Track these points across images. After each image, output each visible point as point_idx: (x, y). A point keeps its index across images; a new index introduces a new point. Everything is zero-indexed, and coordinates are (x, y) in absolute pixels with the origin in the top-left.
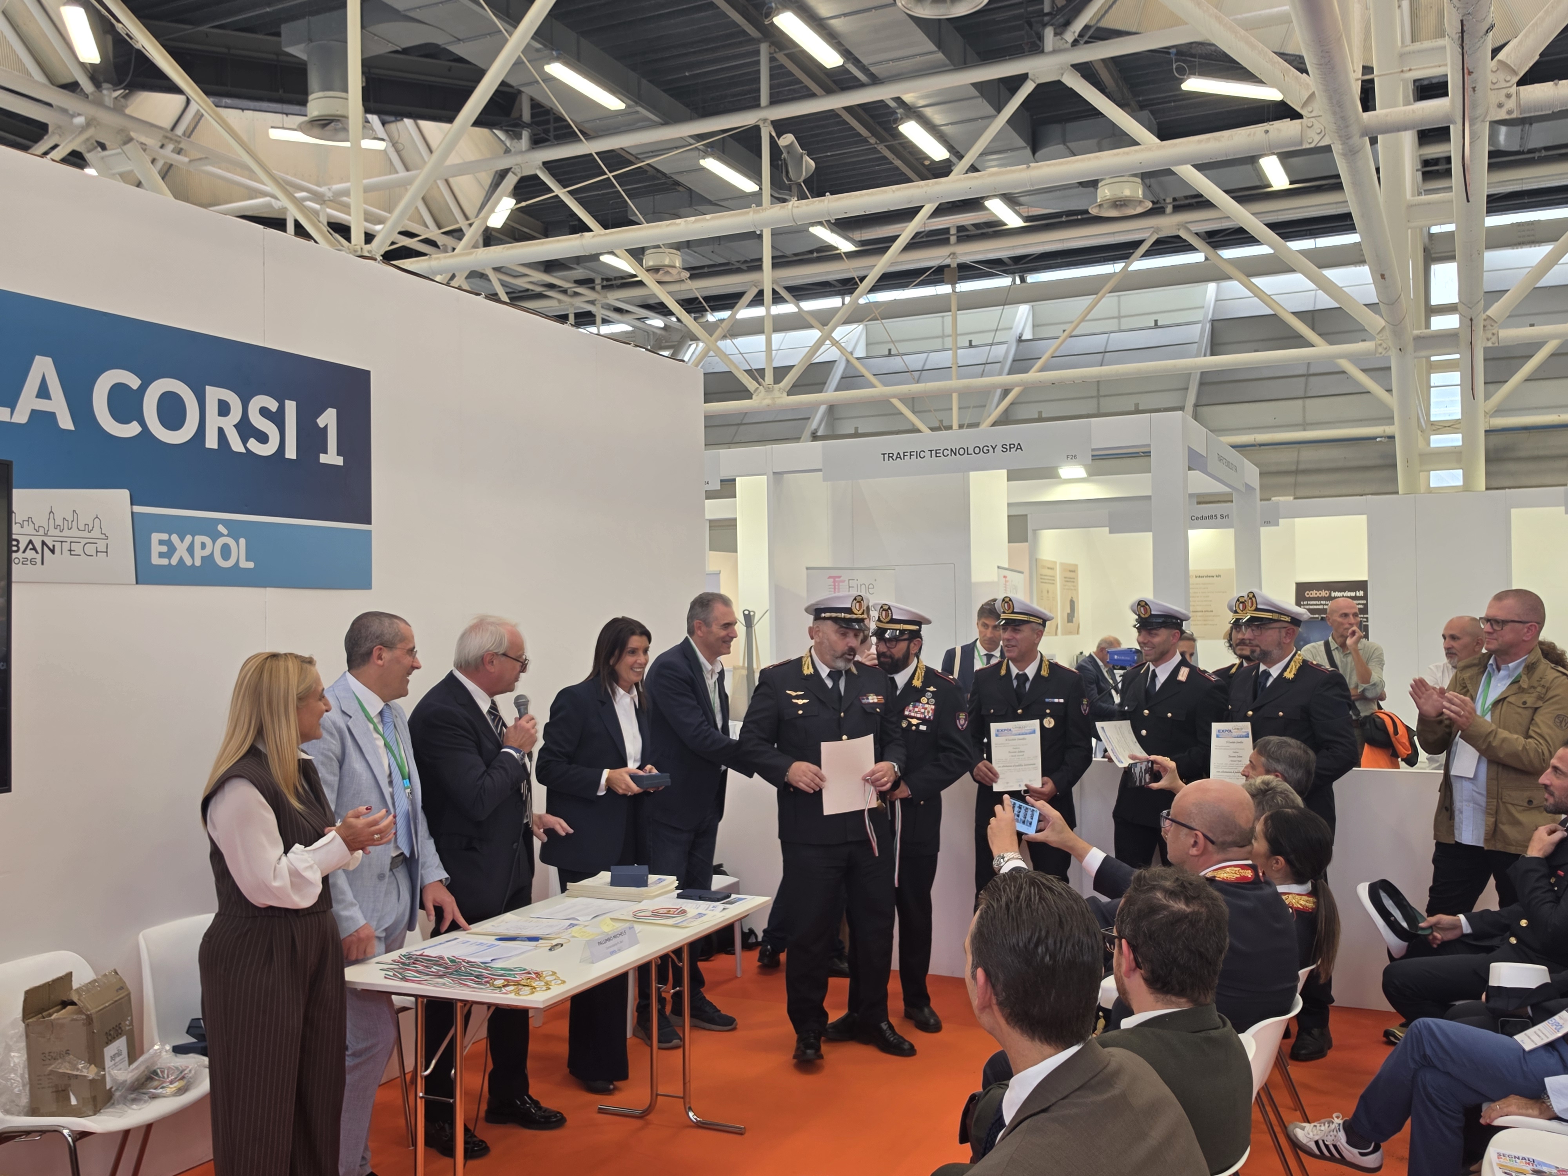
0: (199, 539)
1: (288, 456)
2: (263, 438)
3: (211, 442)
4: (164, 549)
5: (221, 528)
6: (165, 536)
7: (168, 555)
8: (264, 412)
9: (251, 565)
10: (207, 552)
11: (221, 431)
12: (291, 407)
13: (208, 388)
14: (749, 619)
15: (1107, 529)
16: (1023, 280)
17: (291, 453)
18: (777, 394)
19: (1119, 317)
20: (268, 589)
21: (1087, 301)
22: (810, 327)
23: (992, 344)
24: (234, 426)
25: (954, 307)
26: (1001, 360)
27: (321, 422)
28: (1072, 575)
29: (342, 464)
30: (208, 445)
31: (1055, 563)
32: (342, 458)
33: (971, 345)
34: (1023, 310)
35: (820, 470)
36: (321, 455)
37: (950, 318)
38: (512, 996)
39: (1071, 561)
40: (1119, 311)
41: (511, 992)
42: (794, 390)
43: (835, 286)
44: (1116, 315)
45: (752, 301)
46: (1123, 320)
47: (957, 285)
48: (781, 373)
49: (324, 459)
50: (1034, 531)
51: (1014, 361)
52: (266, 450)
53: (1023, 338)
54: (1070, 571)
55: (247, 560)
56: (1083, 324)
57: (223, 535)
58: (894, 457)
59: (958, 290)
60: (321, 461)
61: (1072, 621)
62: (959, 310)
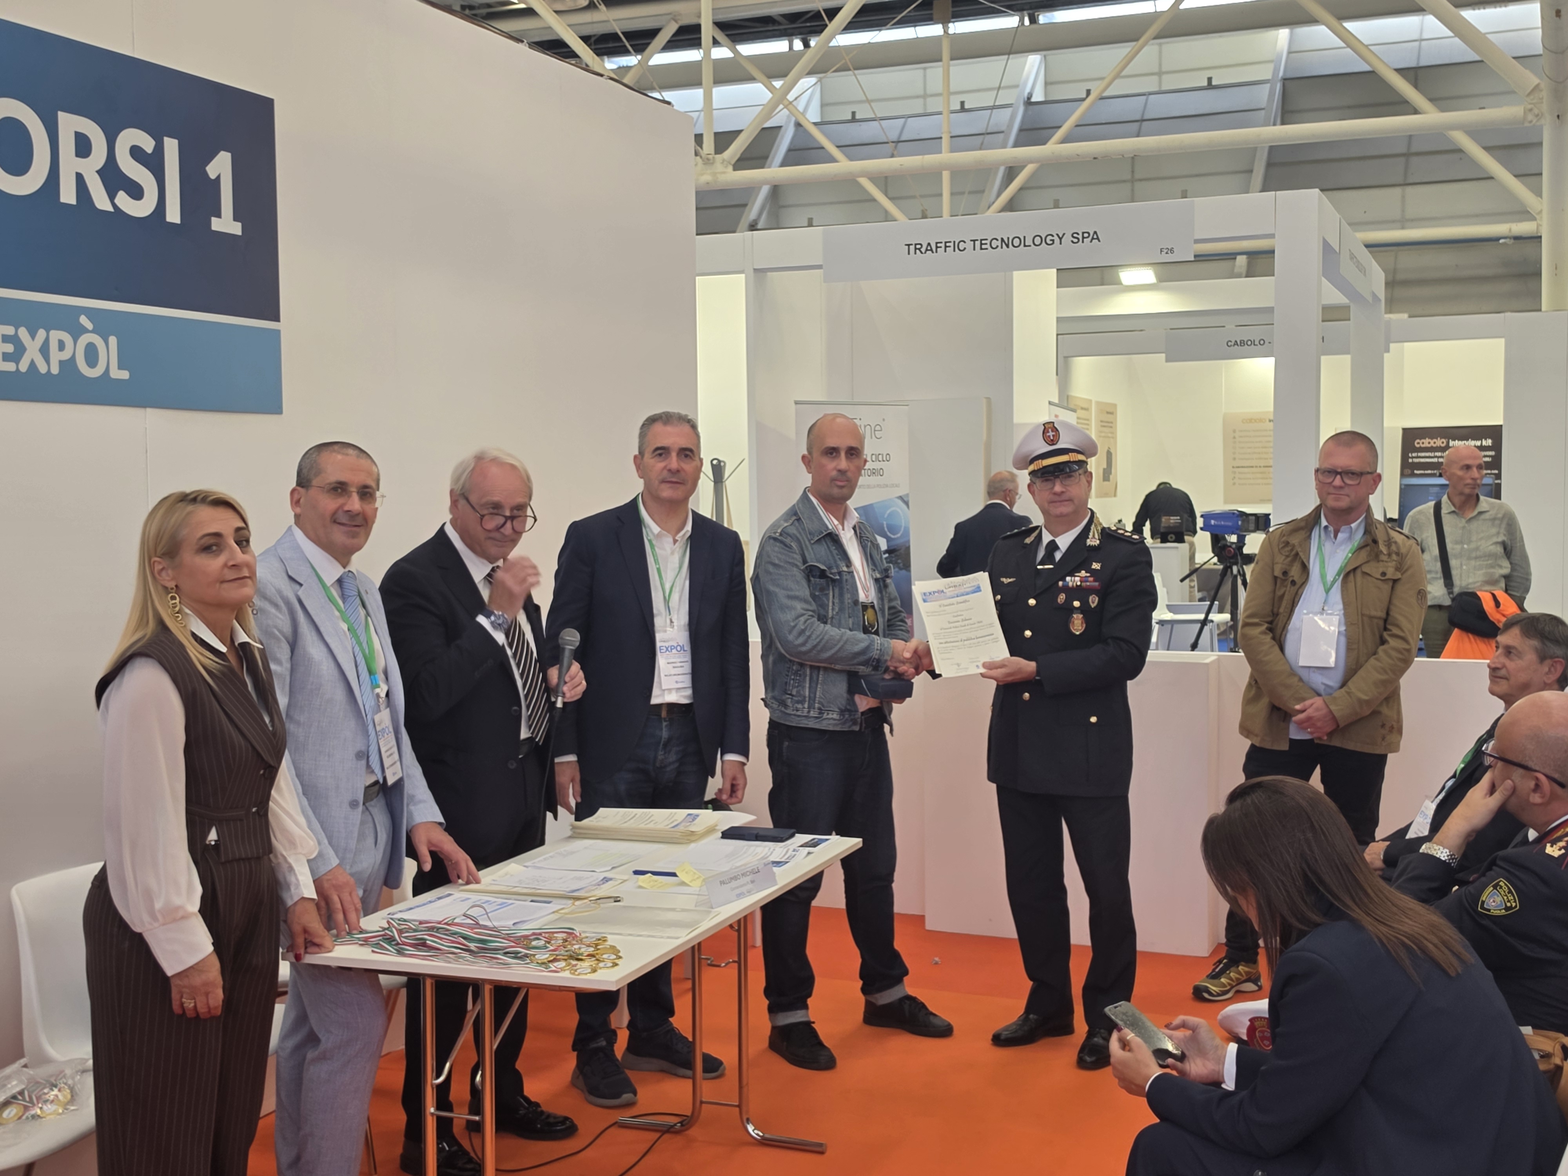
0: (56, 335)
1: (169, 219)
2: (136, 192)
3: (68, 195)
4: (10, 348)
5: (84, 320)
6: (10, 330)
7: (15, 357)
8: (136, 153)
9: (125, 375)
10: (66, 355)
11: (80, 178)
12: (171, 146)
13: (61, 115)
14: (718, 469)
15: (1163, 355)
16: (1033, 20)
17: (173, 215)
18: (719, 167)
19: (1160, 74)
20: (149, 410)
21: (1122, 51)
22: (751, 79)
23: (994, 107)
24: (98, 172)
25: (946, 55)
26: (1003, 128)
27: (212, 170)
28: (1109, 418)
29: (240, 233)
30: (63, 199)
31: (1091, 401)
32: (239, 225)
33: (963, 109)
34: (1033, 61)
35: (819, 267)
36: (214, 219)
37: (941, 69)
38: (566, 974)
39: (1108, 399)
40: (1160, 65)
41: (562, 969)
42: (745, 161)
43: (779, 24)
44: (1156, 70)
45: (669, 42)
46: (1164, 77)
47: (951, 25)
48: (723, 140)
49: (217, 225)
50: (1066, 358)
51: (1021, 130)
52: (141, 209)
53: (1033, 100)
54: (1108, 413)
55: (120, 367)
56: (1116, 81)
57: (86, 331)
58: (923, 250)
59: (951, 31)
60: (214, 227)
61: (1109, 480)
62: (952, 59)
